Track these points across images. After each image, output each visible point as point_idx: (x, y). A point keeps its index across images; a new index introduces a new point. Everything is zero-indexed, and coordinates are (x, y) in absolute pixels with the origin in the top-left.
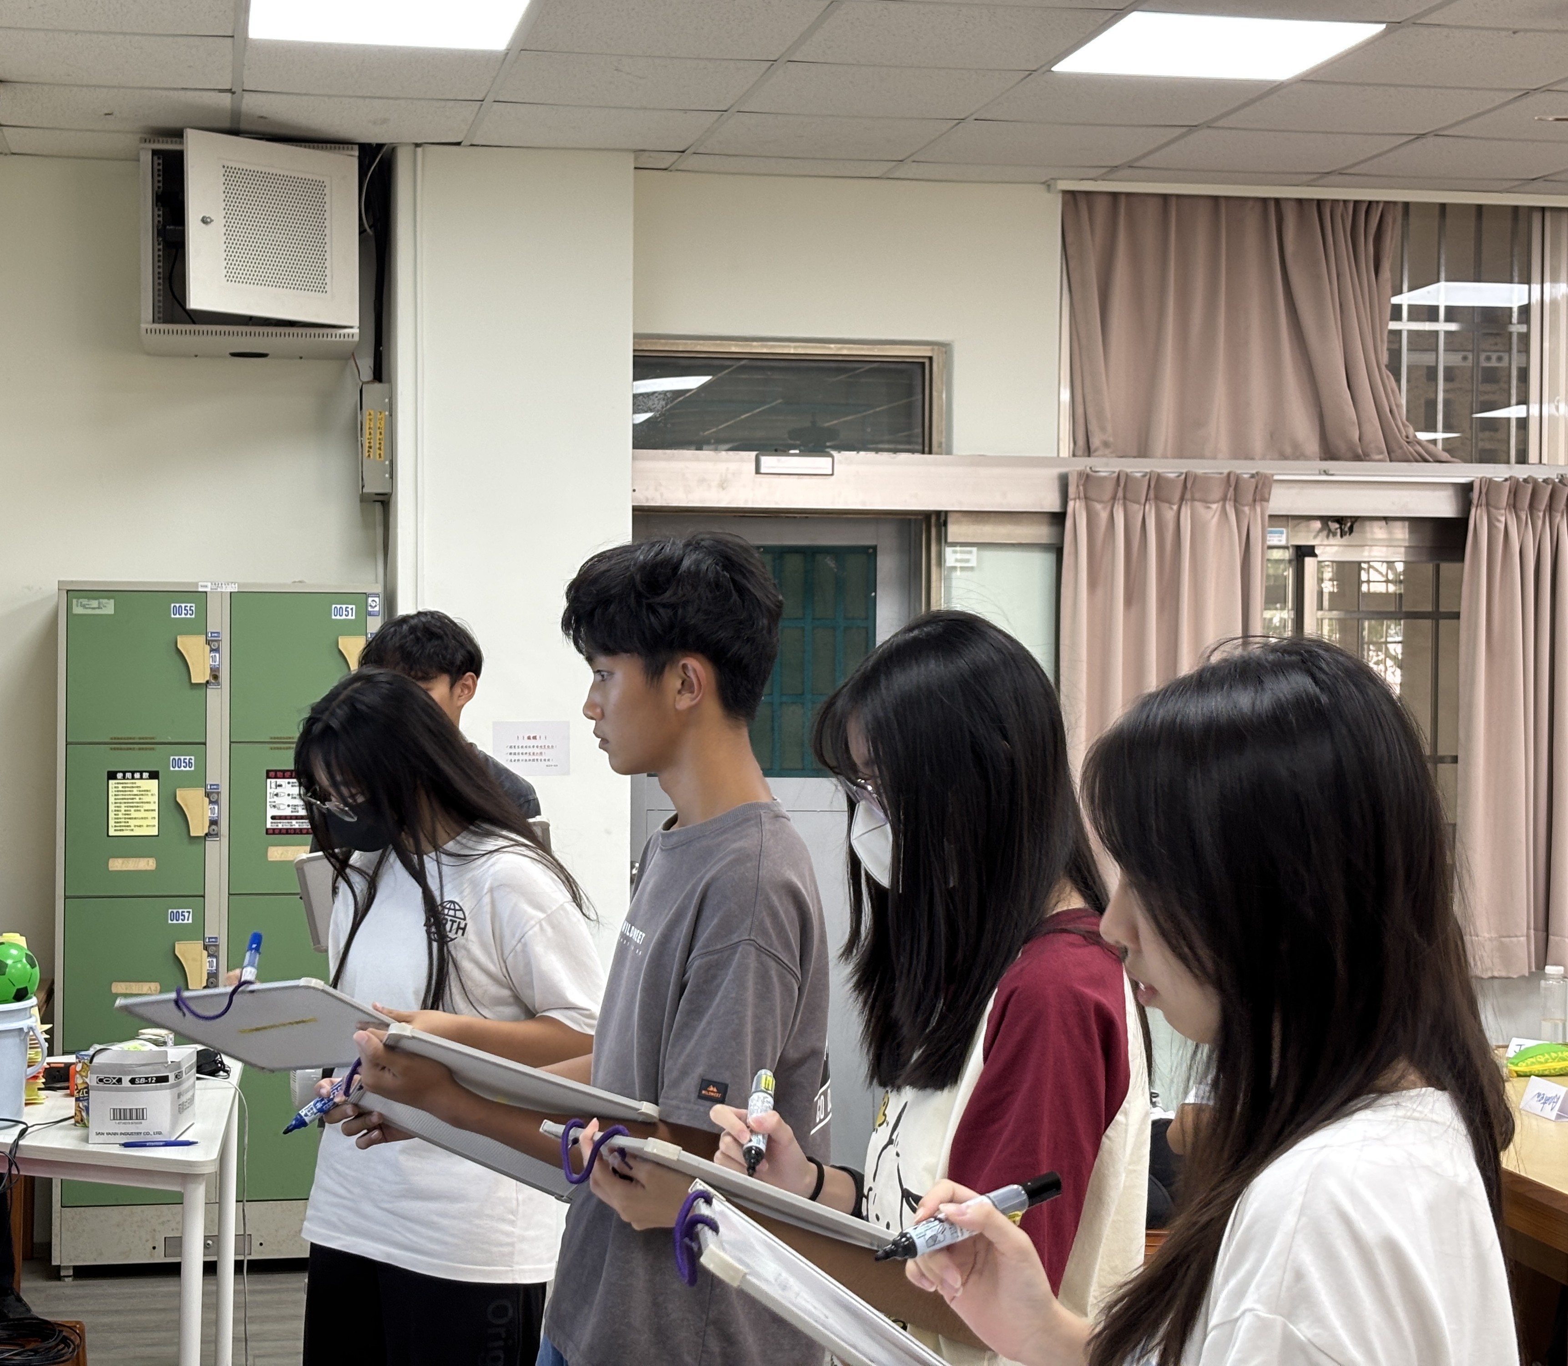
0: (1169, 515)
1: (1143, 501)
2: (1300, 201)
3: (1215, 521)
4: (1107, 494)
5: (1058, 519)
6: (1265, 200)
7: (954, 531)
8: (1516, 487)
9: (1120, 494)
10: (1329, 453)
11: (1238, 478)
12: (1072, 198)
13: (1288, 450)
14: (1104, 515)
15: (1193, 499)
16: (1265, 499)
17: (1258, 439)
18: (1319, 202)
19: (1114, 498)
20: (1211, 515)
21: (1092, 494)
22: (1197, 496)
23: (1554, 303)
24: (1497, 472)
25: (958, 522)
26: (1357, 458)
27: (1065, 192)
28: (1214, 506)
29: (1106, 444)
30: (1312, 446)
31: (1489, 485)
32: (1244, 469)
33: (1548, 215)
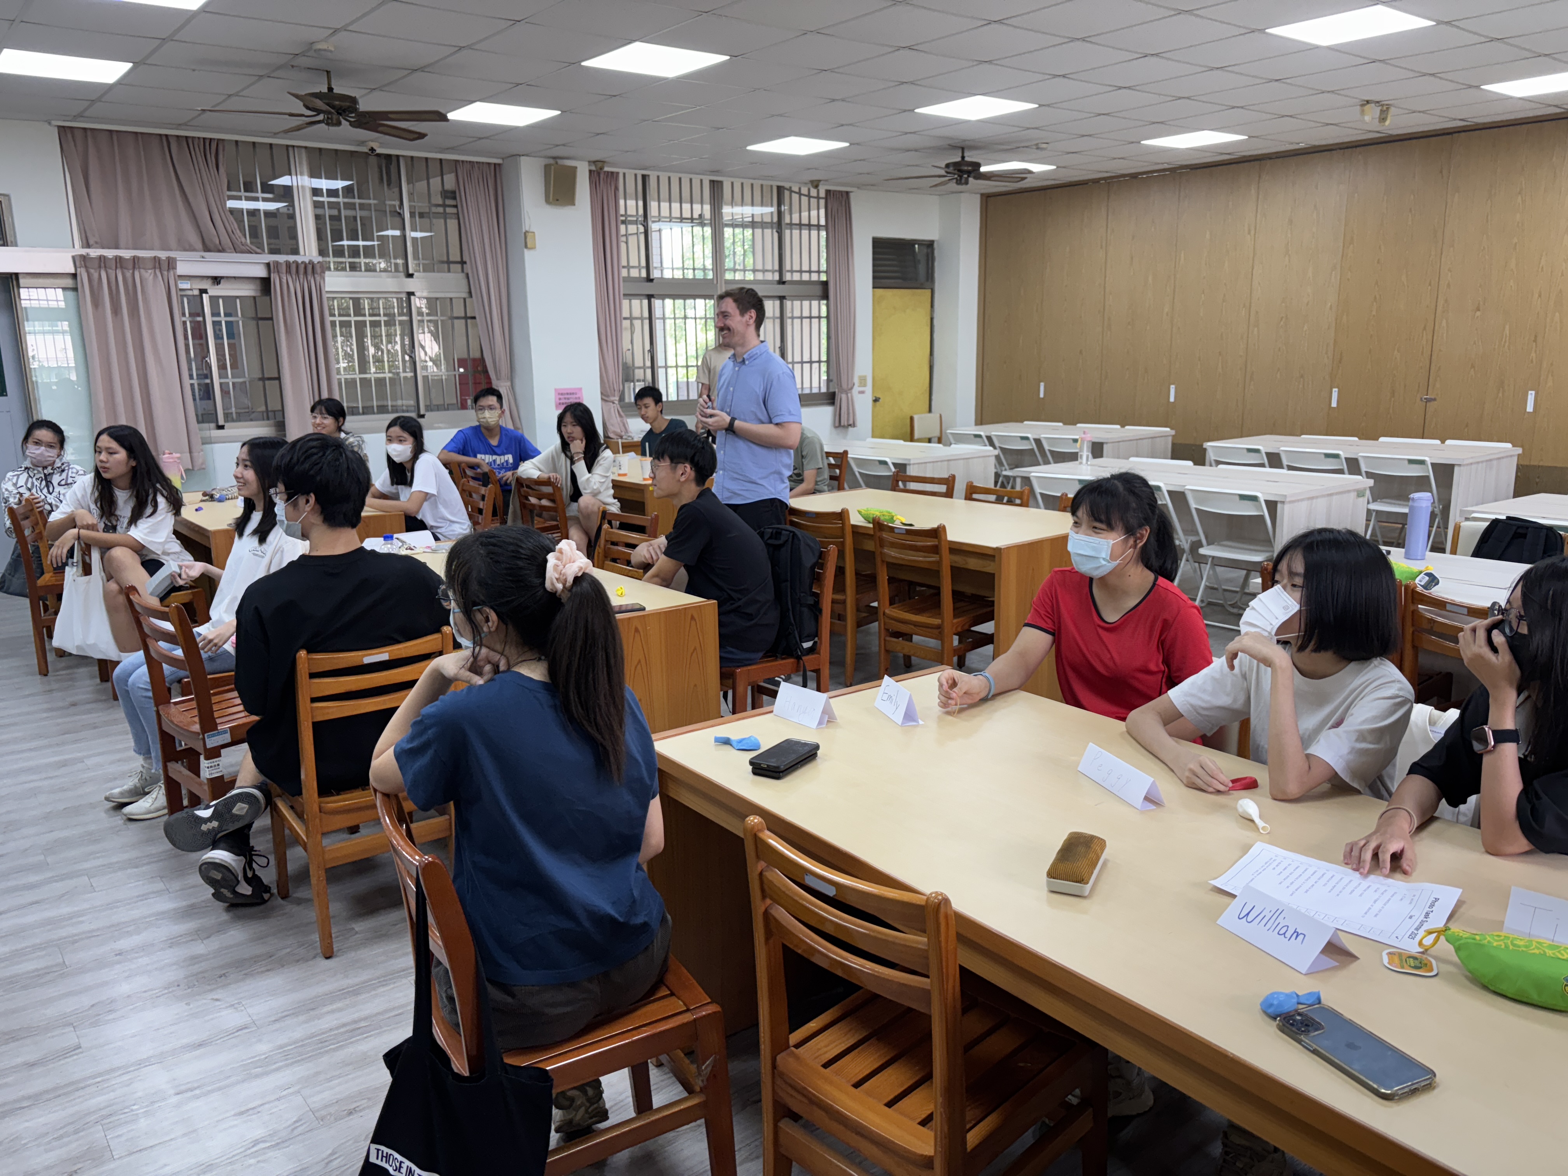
0: (128, 274)
1: (114, 268)
2: (178, 137)
3: (152, 277)
4: (96, 265)
5: (74, 276)
6: (160, 135)
7: (22, 281)
8: (288, 264)
9: (103, 265)
10: (207, 249)
11: (159, 259)
12: (62, 130)
13: (187, 247)
14: (96, 275)
15: (139, 268)
16: (175, 268)
17: (173, 242)
18: (187, 137)
19: (100, 267)
20: (149, 275)
21: (88, 265)
22: (141, 266)
23: (303, 187)
24: (281, 258)
25: (24, 278)
26: (219, 251)
27: (59, 127)
28: (150, 271)
29: (96, 243)
30: (199, 245)
31: (277, 263)
32: (163, 255)
33: (296, 149)
